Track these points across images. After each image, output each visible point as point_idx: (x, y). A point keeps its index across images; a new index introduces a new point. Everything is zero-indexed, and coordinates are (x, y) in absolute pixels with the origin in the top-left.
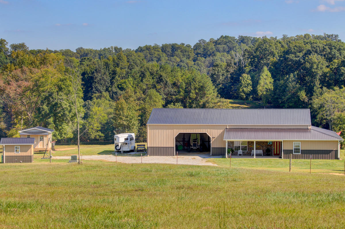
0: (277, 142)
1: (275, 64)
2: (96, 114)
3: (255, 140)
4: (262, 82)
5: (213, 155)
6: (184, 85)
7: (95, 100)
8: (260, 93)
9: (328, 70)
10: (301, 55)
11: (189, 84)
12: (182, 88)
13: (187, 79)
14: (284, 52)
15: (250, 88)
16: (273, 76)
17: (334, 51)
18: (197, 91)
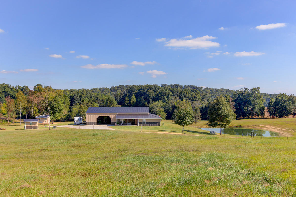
0: (136, 119)
1: (137, 93)
2: (74, 110)
3: (128, 119)
4: (132, 99)
5: (112, 125)
6: (105, 100)
7: (74, 106)
8: (132, 103)
9: (154, 95)
10: (145, 90)
11: (107, 100)
12: (105, 101)
13: (107, 98)
14: (140, 89)
15: (128, 102)
16: (136, 97)
17: (157, 89)
18: (110, 102)
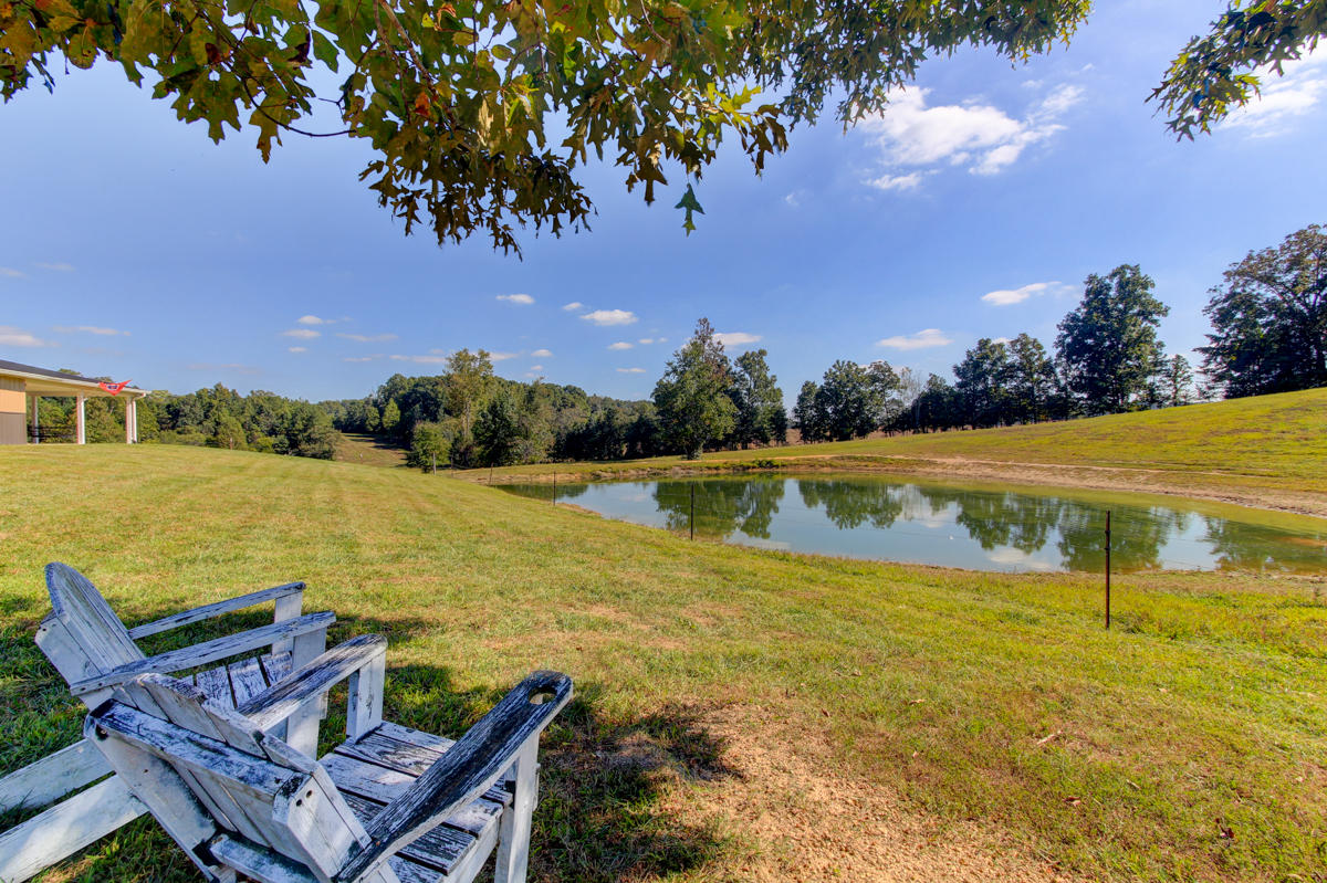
1: (404, 396)
4: (387, 414)
8: (386, 426)
11: (294, 415)
15: (377, 421)
16: (400, 408)
